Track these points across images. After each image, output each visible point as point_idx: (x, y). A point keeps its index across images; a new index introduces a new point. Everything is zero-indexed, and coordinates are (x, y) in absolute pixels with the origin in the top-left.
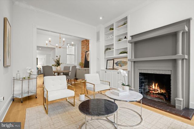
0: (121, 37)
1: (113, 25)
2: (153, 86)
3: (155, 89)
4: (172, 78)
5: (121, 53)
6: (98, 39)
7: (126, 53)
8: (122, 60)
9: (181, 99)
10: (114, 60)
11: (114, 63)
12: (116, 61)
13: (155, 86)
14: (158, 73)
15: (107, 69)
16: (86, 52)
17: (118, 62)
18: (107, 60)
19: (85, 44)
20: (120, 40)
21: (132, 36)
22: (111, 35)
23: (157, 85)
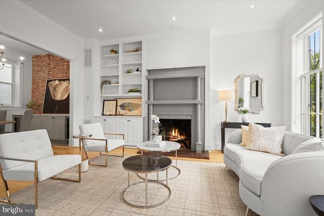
0: (130, 68)
1: (118, 45)
2: (173, 132)
3: (175, 136)
4: (192, 123)
5: (131, 91)
6: (88, 62)
7: (139, 91)
8: (131, 101)
9: (200, 143)
10: (117, 101)
11: (117, 105)
12: (120, 102)
13: (175, 132)
14: (179, 118)
15: (103, 115)
16: (49, 81)
17: (123, 104)
18: (104, 101)
19: (45, 63)
20: (129, 72)
21: (149, 71)
22: (114, 61)
23: (177, 131)
